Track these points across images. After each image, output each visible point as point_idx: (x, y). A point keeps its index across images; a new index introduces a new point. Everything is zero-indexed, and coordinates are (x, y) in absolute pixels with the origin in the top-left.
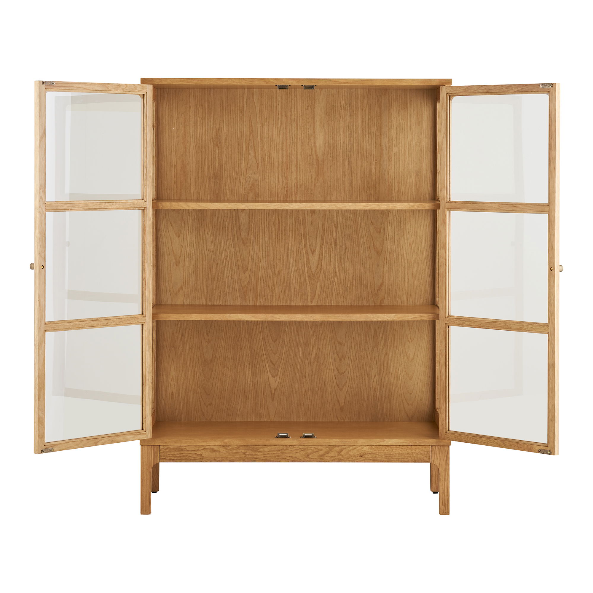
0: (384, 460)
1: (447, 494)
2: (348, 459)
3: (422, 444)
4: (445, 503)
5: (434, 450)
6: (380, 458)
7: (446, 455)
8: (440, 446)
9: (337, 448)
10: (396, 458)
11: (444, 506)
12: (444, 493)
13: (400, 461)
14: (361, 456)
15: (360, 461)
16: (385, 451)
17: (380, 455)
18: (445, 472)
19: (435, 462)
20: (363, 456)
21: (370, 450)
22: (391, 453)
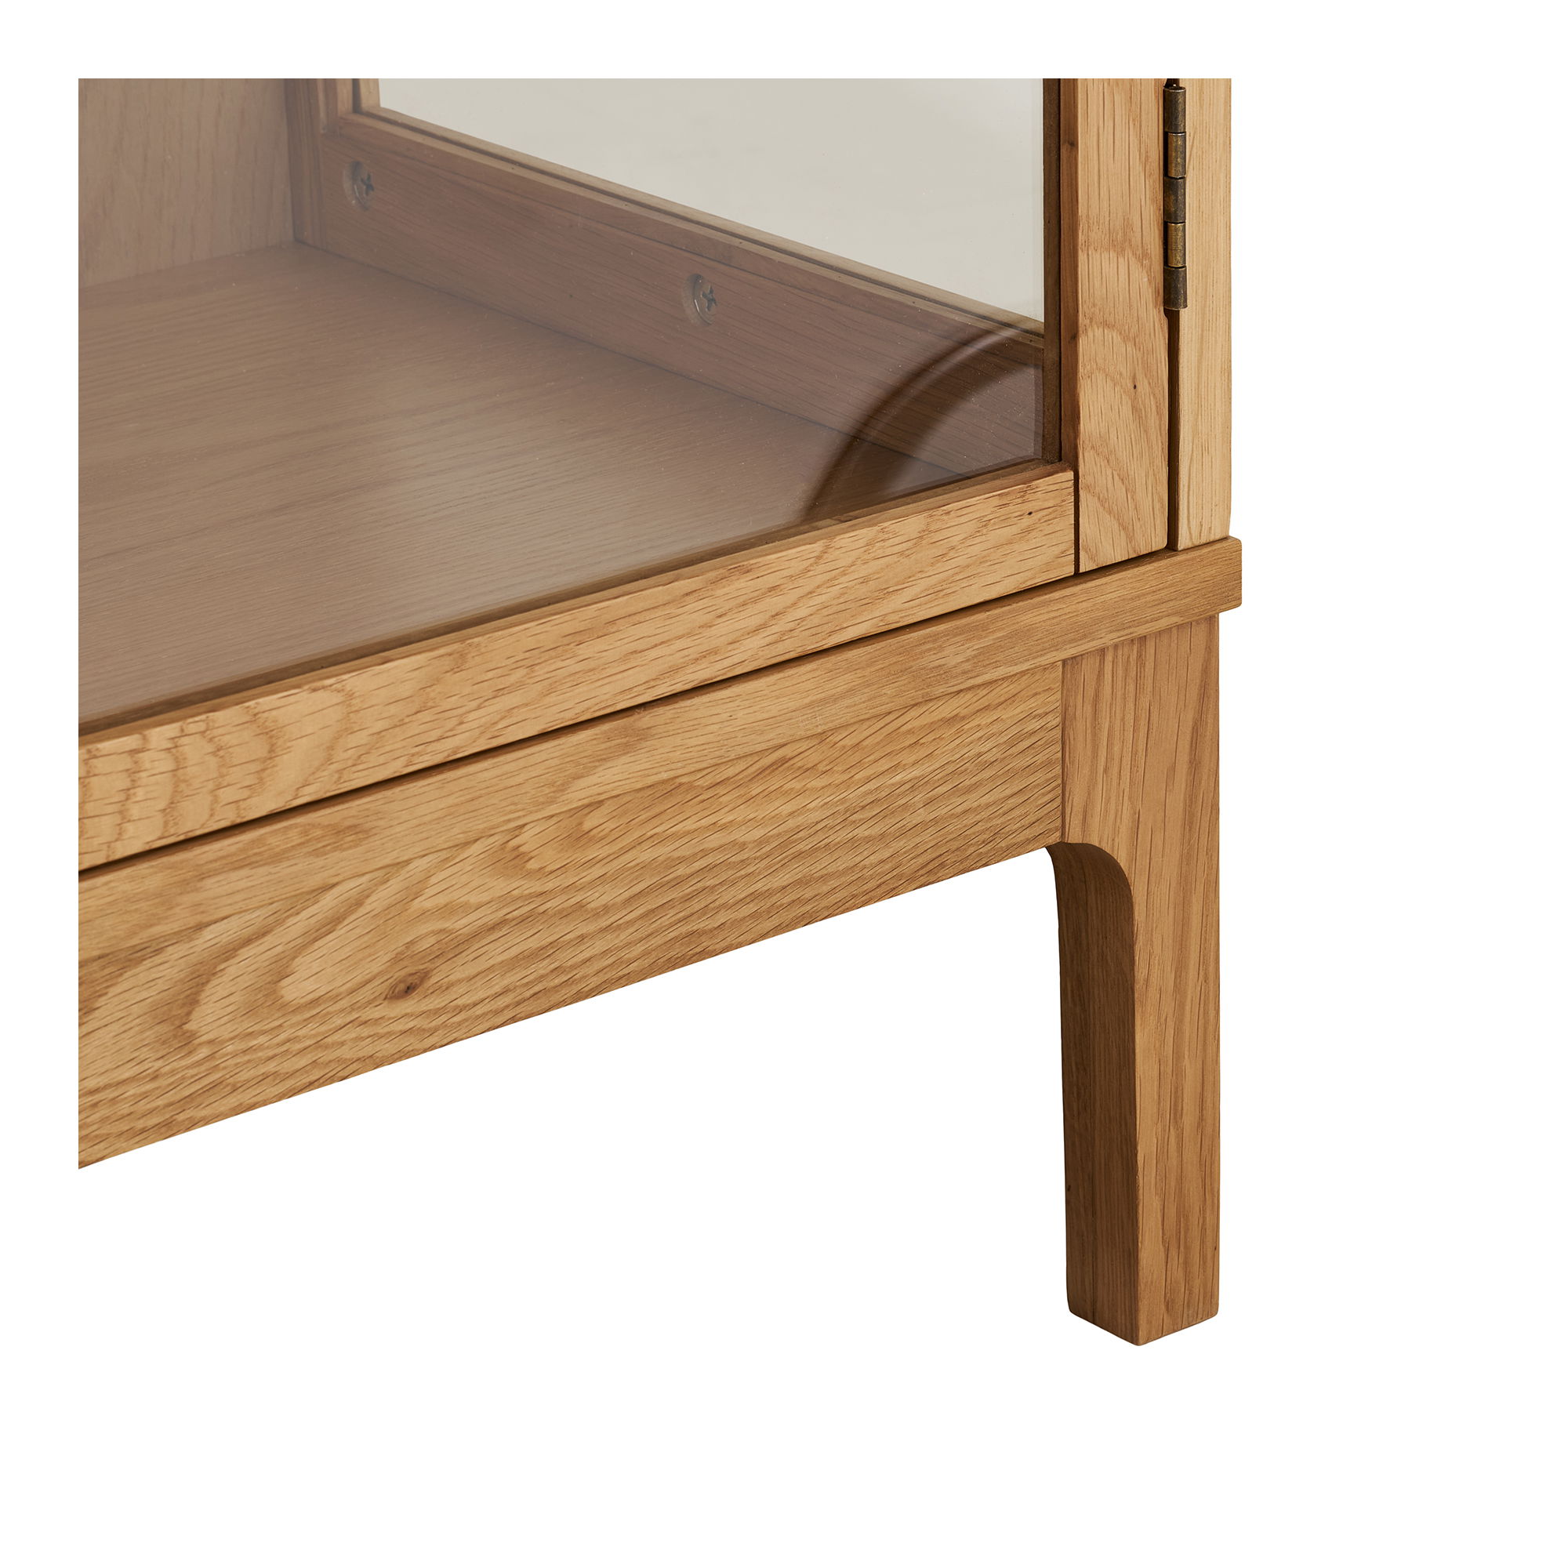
0: (639, 949)
1: (1202, 1118)
2: (271, 1067)
3: (996, 665)
4: (1183, 1214)
5: (1090, 692)
6: (599, 946)
7: (1189, 717)
8: (1143, 639)
9: (141, 973)
10: (754, 897)
11: (1173, 1252)
12: (1177, 1113)
13: (787, 916)
14: (409, 990)
15: (390, 1048)
16: (645, 855)
17: (597, 914)
18: (1184, 903)
19: (1095, 821)
20: (425, 975)
21: (500, 886)
22: (705, 853)
